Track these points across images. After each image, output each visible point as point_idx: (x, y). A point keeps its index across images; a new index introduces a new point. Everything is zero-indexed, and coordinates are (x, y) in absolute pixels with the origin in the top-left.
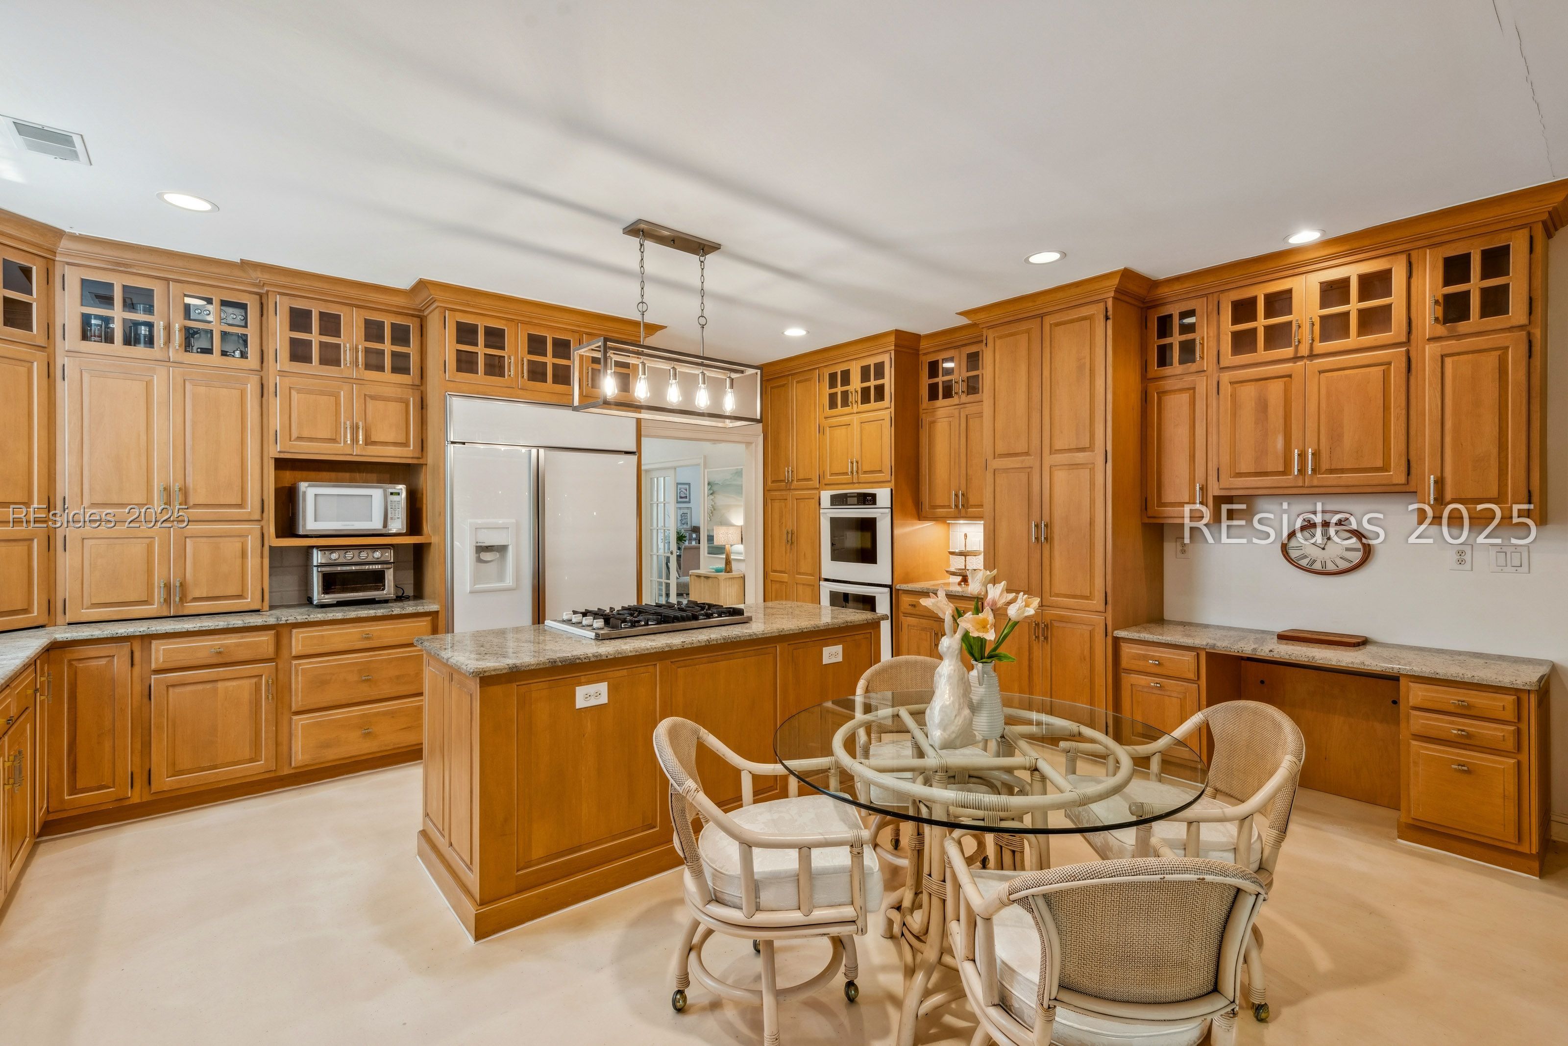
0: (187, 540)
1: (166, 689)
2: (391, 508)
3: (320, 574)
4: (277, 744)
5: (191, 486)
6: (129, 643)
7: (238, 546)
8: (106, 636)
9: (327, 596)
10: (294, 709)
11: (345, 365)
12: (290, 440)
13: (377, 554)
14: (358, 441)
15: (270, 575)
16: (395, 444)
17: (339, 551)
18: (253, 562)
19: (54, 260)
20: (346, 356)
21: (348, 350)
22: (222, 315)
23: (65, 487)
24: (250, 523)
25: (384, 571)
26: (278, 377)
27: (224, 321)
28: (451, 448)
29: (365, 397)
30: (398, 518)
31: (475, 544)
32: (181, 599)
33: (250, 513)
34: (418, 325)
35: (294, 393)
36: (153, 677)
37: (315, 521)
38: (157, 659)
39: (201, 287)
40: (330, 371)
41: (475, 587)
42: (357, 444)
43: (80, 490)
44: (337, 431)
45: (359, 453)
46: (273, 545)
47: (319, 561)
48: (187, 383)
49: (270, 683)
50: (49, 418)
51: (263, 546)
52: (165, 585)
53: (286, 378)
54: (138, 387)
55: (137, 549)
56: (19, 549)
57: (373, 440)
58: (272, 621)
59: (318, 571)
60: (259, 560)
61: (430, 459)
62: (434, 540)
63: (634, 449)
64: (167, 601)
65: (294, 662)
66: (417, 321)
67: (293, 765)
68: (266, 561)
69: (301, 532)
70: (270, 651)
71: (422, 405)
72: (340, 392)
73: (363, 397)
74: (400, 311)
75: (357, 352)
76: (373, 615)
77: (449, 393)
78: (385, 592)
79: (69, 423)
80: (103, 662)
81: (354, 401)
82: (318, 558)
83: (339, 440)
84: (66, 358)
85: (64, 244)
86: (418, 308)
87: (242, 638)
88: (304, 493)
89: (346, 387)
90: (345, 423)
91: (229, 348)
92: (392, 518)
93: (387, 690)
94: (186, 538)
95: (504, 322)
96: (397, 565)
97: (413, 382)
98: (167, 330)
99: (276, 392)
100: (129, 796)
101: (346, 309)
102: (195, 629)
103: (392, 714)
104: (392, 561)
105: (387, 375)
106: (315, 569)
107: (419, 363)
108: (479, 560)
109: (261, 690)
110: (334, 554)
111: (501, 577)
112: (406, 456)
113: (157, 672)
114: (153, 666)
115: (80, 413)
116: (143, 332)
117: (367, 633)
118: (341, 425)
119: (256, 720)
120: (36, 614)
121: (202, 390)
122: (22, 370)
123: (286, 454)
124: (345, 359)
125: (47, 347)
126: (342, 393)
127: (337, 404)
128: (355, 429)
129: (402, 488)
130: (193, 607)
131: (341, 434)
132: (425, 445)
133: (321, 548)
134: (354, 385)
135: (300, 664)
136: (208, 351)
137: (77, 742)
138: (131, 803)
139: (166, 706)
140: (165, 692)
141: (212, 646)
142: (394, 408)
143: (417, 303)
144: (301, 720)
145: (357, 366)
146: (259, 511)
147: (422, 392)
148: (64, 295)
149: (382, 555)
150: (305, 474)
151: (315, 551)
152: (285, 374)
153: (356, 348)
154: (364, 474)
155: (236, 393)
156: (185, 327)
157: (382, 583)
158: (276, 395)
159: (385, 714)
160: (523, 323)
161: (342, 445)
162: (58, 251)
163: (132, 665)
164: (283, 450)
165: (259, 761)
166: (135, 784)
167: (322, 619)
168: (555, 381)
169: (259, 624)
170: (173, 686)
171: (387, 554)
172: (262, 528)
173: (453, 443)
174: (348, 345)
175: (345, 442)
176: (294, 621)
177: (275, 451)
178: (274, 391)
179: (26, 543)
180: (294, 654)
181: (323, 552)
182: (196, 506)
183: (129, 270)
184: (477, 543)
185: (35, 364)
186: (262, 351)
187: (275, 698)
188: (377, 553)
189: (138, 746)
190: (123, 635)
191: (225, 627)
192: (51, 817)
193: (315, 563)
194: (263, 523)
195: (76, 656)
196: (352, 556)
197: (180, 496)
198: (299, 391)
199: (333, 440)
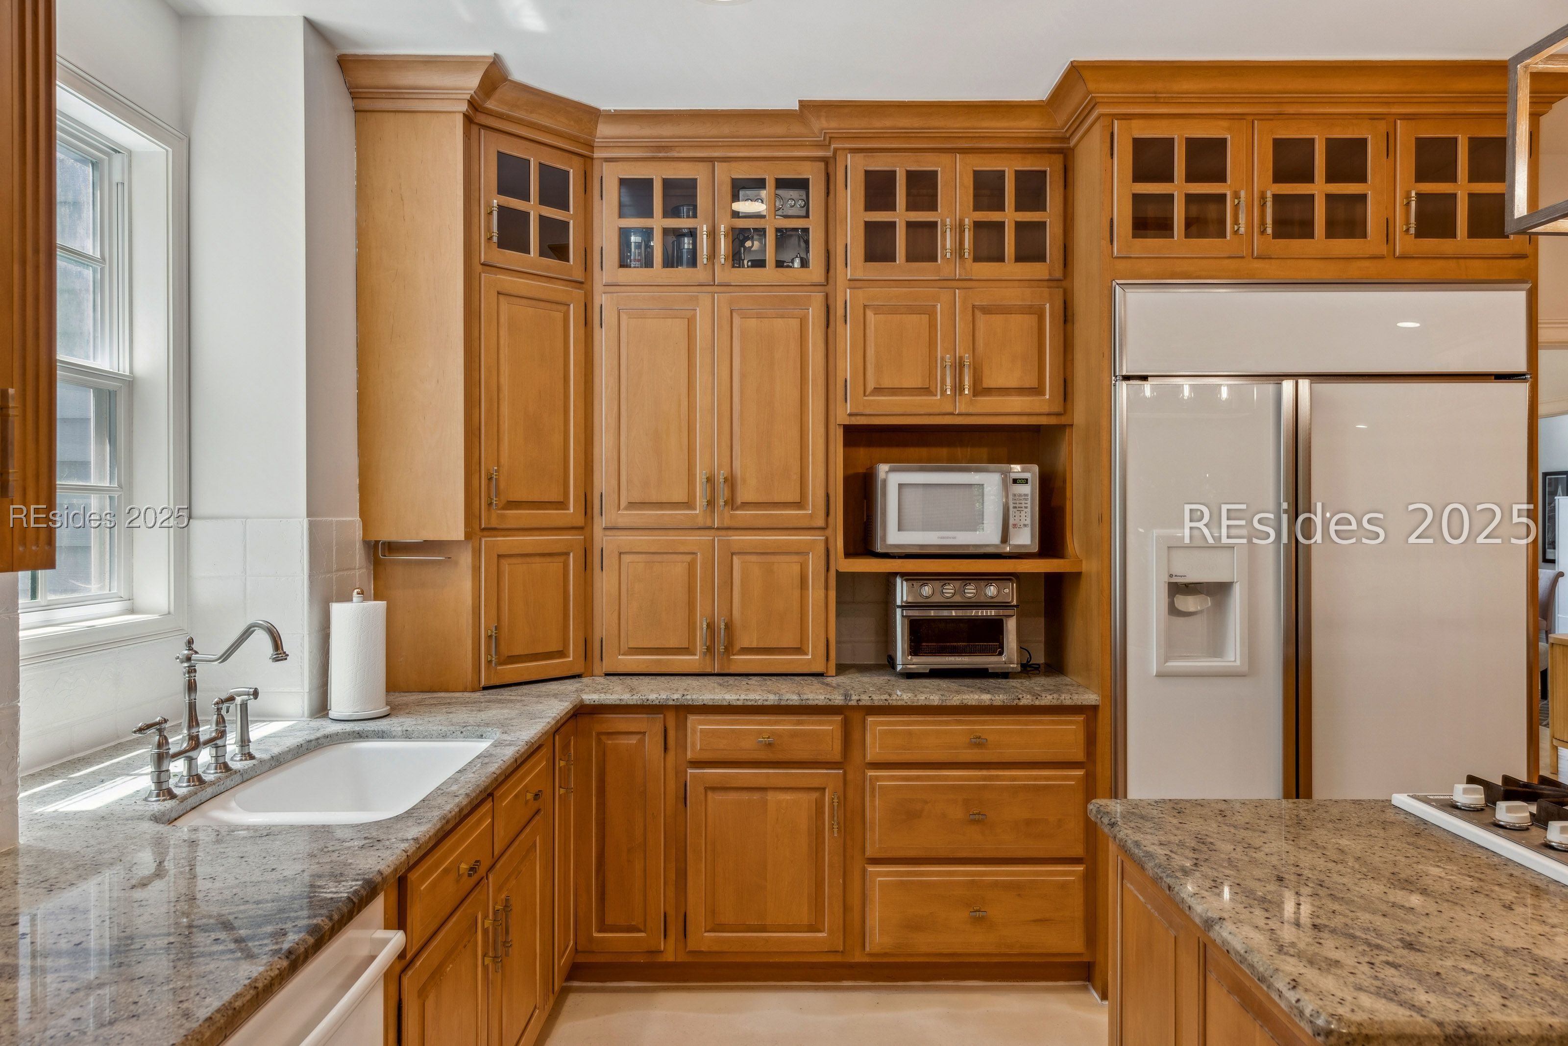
0: (734, 557)
1: (703, 791)
2: (1015, 507)
3: (906, 621)
4: (846, 908)
5: (739, 475)
6: (662, 716)
7: (797, 568)
8: (635, 703)
9: (916, 659)
10: (869, 853)
11: (944, 256)
12: (865, 395)
13: (992, 591)
14: (962, 389)
15: (838, 615)
16: (1021, 391)
17: (934, 582)
18: (815, 595)
19: (592, 159)
20: (946, 242)
21: (948, 230)
22: (777, 204)
23: (603, 481)
24: (813, 532)
25: (1002, 621)
26: (848, 291)
27: (780, 213)
28: (1123, 390)
29: (973, 311)
30: (1025, 525)
31: (1166, 578)
32: (726, 648)
33: (811, 516)
34: (1059, 166)
35: (870, 314)
36: (689, 771)
37: (899, 530)
38: (693, 745)
39: (751, 163)
40: (923, 270)
41: (1168, 664)
42: (960, 395)
43: (617, 482)
44: (931, 374)
45: (964, 411)
46: (841, 570)
47: (905, 599)
48: (734, 314)
49: (836, 804)
50: (586, 382)
51: (828, 570)
52: (708, 625)
53: (860, 291)
54: (678, 327)
55: (677, 569)
56: (555, 566)
57: (985, 385)
58: (838, 699)
59: (903, 616)
60: (822, 592)
61: (1079, 415)
62: (1090, 567)
63: (1521, 366)
64: (710, 650)
65: (871, 773)
66: (1058, 159)
67: (867, 949)
68: (832, 594)
69: (879, 549)
70: (834, 749)
71: (1065, 316)
72: (935, 306)
73: (971, 309)
74: (1030, 146)
75: (962, 232)
76: (988, 703)
77: (1119, 282)
78: (1003, 658)
79: (607, 388)
80: (633, 740)
81: (957, 318)
82: (902, 592)
83: (933, 389)
84: (603, 295)
85: (604, 130)
86: (1060, 135)
87: (799, 723)
88: (884, 482)
89: (945, 295)
90: (943, 359)
91: (786, 257)
92: (1015, 526)
93: (1011, 844)
94: (732, 554)
95: (1225, 124)
96: (1022, 610)
97: (1050, 275)
98: (712, 237)
99: (846, 316)
100: (662, 949)
101: (946, 159)
102: (739, 703)
103: (1016, 888)
104: (1015, 603)
105: (1010, 269)
106: (899, 611)
107: (1061, 237)
108: (1173, 610)
109: (823, 813)
110: (926, 588)
111: (1216, 648)
112: (1038, 411)
113: (697, 764)
114: (689, 755)
115: (617, 372)
116: (686, 246)
117: (978, 734)
118: (937, 363)
119: (816, 862)
120: (571, 659)
121: (753, 323)
122: (559, 316)
123: (858, 418)
124: (944, 247)
125: (584, 284)
126: (939, 307)
127: (932, 326)
128: (958, 367)
129: (1031, 472)
130: (741, 661)
131: (937, 378)
132: (1069, 390)
133: (908, 576)
134: (957, 291)
135: (877, 778)
136: (760, 263)
137: (606, 854)
138: (664, 960)
139: (704, 819)
140: (703, 797)
141: (760, 732)
142: (1021, 324)
143: (1060, 123)
144: (880, 874)
145: (962, 256)
146: (822, 513)
147: (1065, 292)
148: (602, 204)
149: (998, 592)
150: (884, 451)
151: (899, 581)
152: (858, 284)
153: (960, 225)
154: (969, 449)
155: (795, 323)
156: (732, 229)
157: (998, 641)
158: (846, 321)
159: (1008, 886)
160: (1264, 117)
161: (939, 397)
162: (596, 144)
163: (666, 749)
164: (855, 411)
165: (821, 932)
166: (668, 933)
167: (909, 703)
168: (1332, 231)
169: (820, 703)
170: (714, 789)
171: (1007, 591)
172: (827, 540)
173: (1127, 378)
174: (948, 220)
175: (943, 392)
176: (869, 703)
177: (843, 415)
178: (844, 314)
179: (562, 559)
180: (869, 758)
181: (910, 583)
182: (745, 505)
183: (669, 155)
184: (1171, 576)
185: (572, 306)
186: (828, 250)
187: (843, 831)
188: (992, 588)
189: (672, 876)
190: (654, 703)
191: (776, 703)
192: (581, 959)
193: (899, 602)
194: (829, 532)
195: (605, 728)
196: (952, 591)
197: (726, 489)
198: (878, 310)
199: (926, 391)
